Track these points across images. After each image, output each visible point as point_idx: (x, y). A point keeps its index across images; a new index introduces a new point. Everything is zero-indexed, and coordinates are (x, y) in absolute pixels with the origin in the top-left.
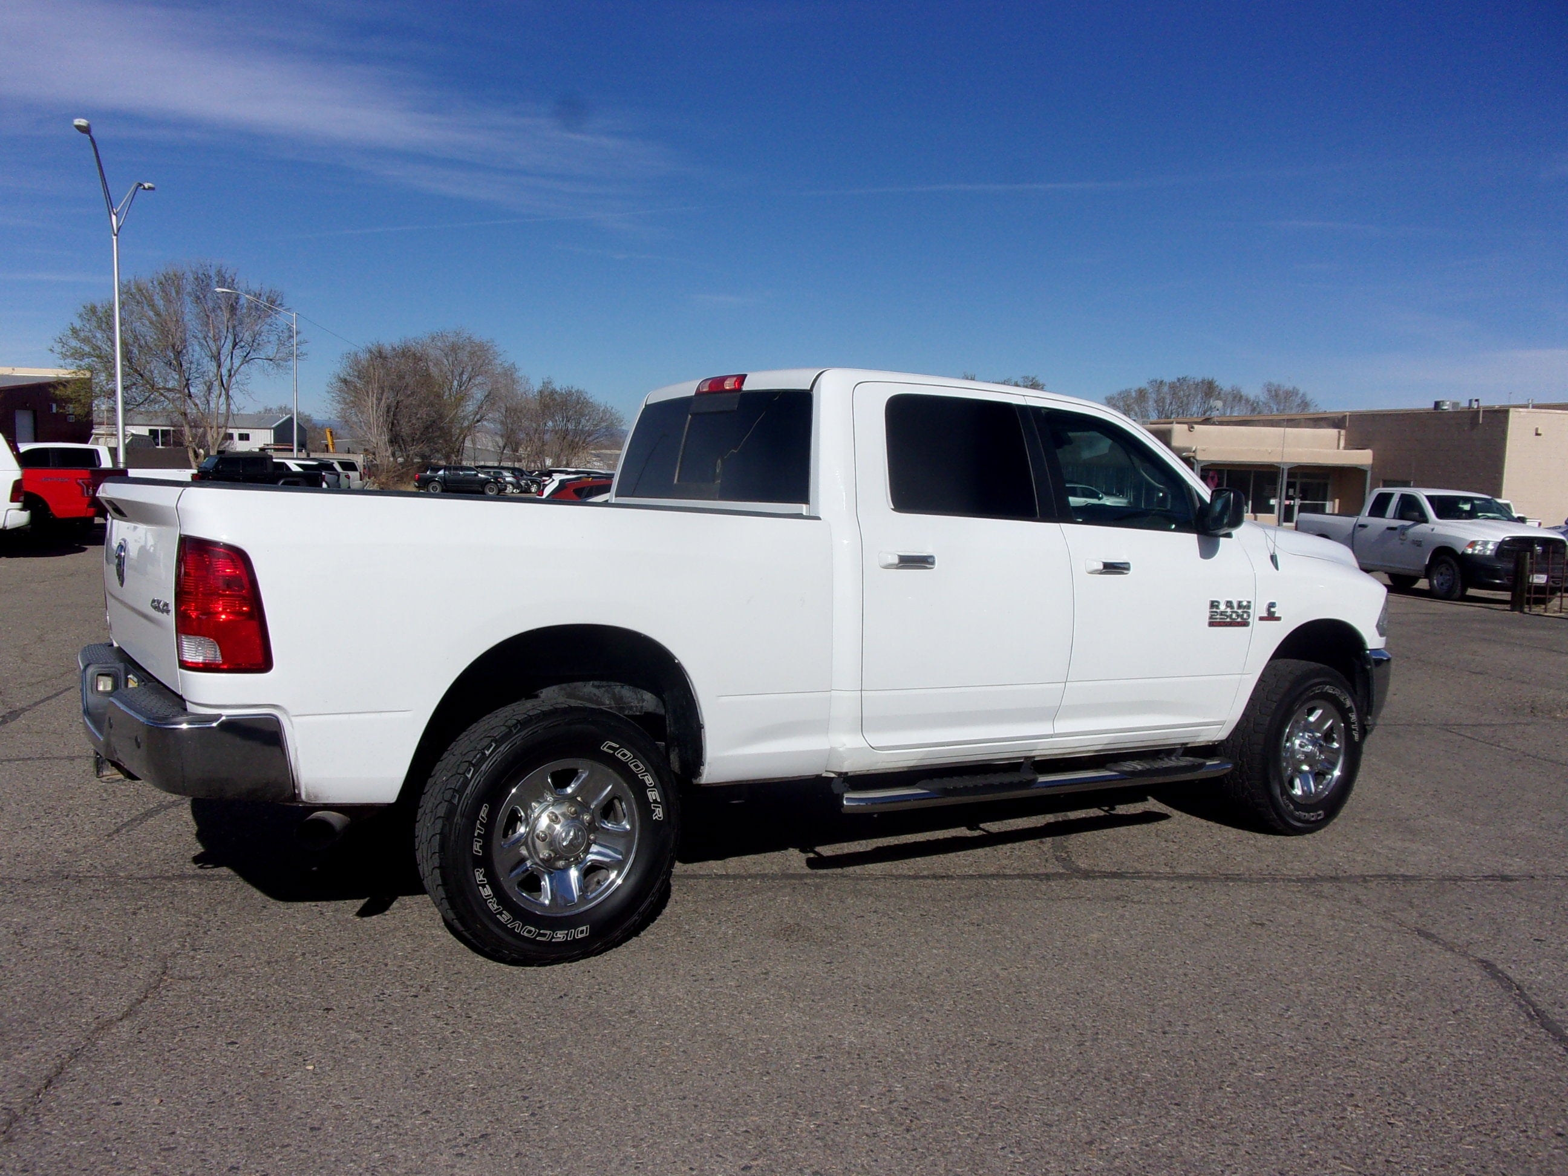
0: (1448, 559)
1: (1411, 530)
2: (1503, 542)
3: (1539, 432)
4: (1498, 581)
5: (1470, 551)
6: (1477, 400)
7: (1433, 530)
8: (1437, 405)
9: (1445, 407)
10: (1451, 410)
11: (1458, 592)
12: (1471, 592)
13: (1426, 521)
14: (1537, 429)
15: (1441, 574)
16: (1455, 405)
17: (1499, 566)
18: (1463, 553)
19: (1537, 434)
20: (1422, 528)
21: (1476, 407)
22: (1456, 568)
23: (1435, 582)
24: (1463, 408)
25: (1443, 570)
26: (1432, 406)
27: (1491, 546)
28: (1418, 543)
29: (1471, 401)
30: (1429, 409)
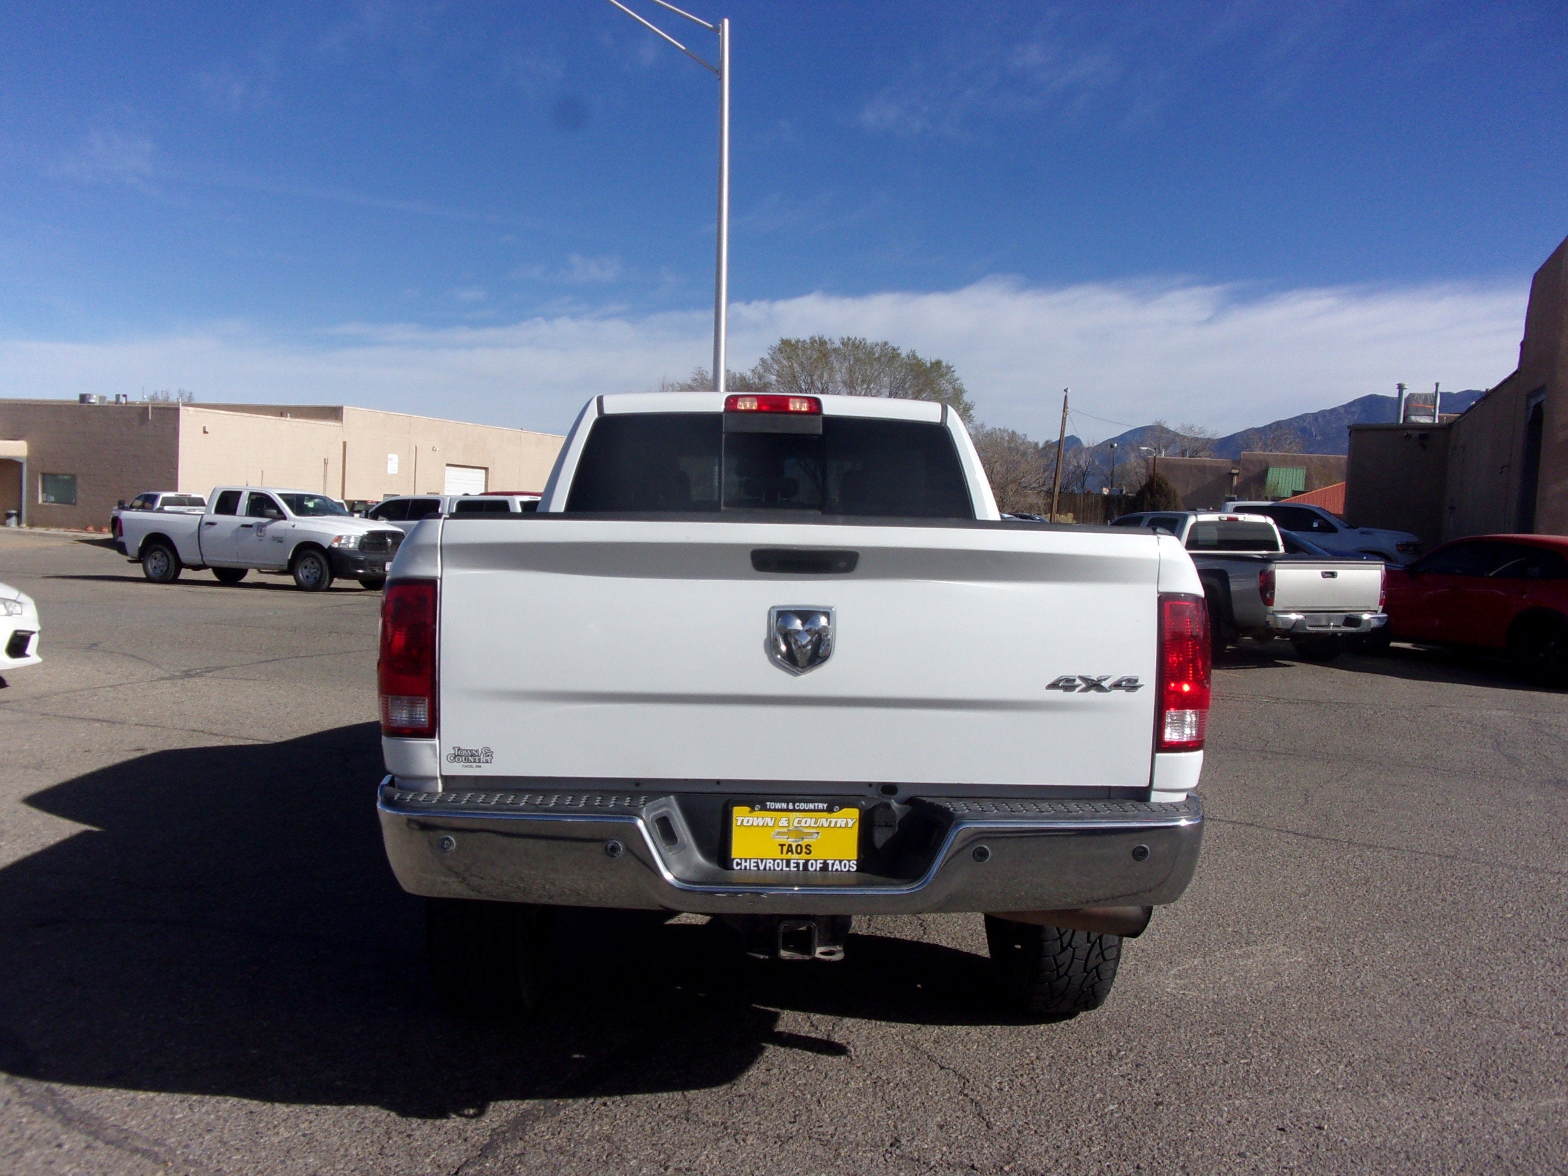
0: (314, 553)
1: (268, 527)
2: (363, 538)
3: (207, 430)
4: (361, 571)
5: (336, 545)
6: (125, 396)
7: (294, 526)
8: (83, 398)
9: (92, 401)
10: (98, 404)
11: (325, 586)
12: (337, 583)
13: (285, 518)
14: (204, 428)
15: (306, 567)
16: (102, 398)
17: (362, 558)
18: (330, 547)
19: (205, 432)
20: (280, 524)
21: (124, 402)
22: (324, 562)
23: (300, 575)
24: (110, 402)
25: (308, 563)
26: (77, 398)
27: (352, 540)
28: (279, 540)
29: (118, 396)
30: (75, 402)
